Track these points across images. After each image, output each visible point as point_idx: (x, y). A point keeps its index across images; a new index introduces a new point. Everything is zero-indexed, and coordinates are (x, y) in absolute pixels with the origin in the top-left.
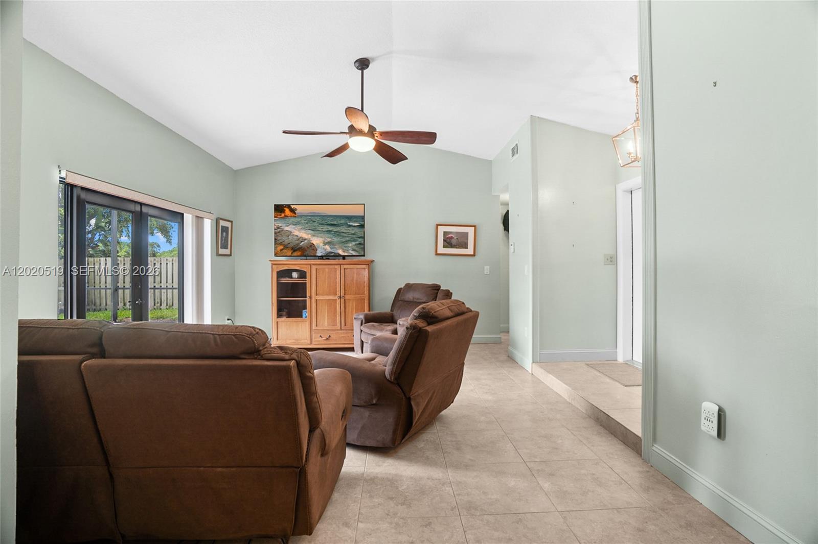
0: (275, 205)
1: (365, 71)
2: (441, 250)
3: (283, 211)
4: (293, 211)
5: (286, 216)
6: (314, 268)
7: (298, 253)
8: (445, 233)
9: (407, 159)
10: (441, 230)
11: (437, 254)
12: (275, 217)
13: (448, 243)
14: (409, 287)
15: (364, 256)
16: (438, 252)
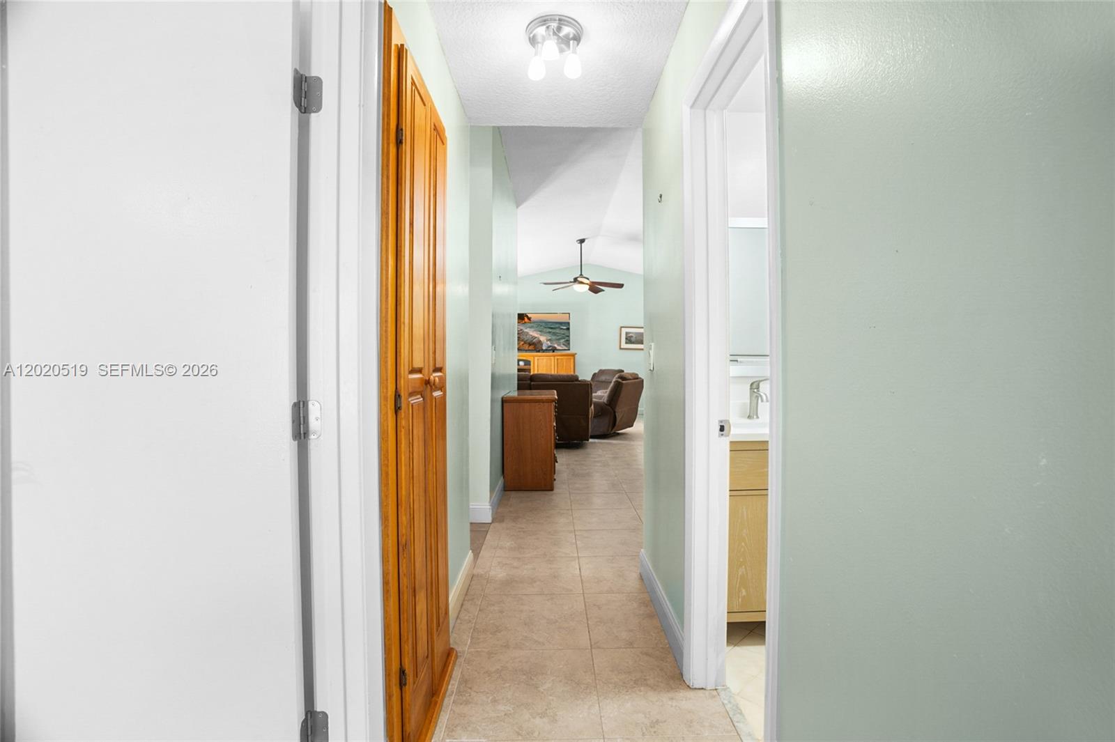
0: (519, 314)
2: (624, 345)
3: (524, 319)
4: (529, 319)
5: (525, 322)
6: (536, 359)
7: (531, 347)
8: (627, 333)
10: (624, 331)
11: (621, 349)
12: (518, 323)
13: (629, 340)
14: (602, 372)
15: (570, 350)
16: (622, 347)
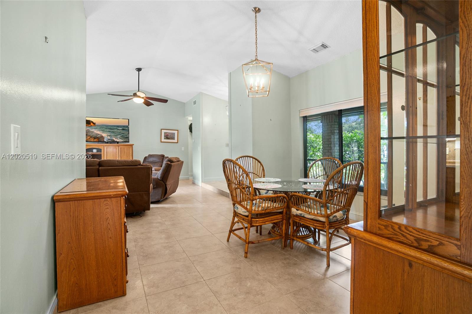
0: (86, 121)
1: (140, 72)
2: (163, 140)
3: (90, 124)
4: (94, 123)
5: (91, 126)
6: (105, 147)
8: (165, 133)
9: (154, 105)
10: (163, 131)
11: (161, 142)
12: (86, 126)
13: (167, 137)
14: (150, 156)
15: (129, 142)
16: (162, 141)
